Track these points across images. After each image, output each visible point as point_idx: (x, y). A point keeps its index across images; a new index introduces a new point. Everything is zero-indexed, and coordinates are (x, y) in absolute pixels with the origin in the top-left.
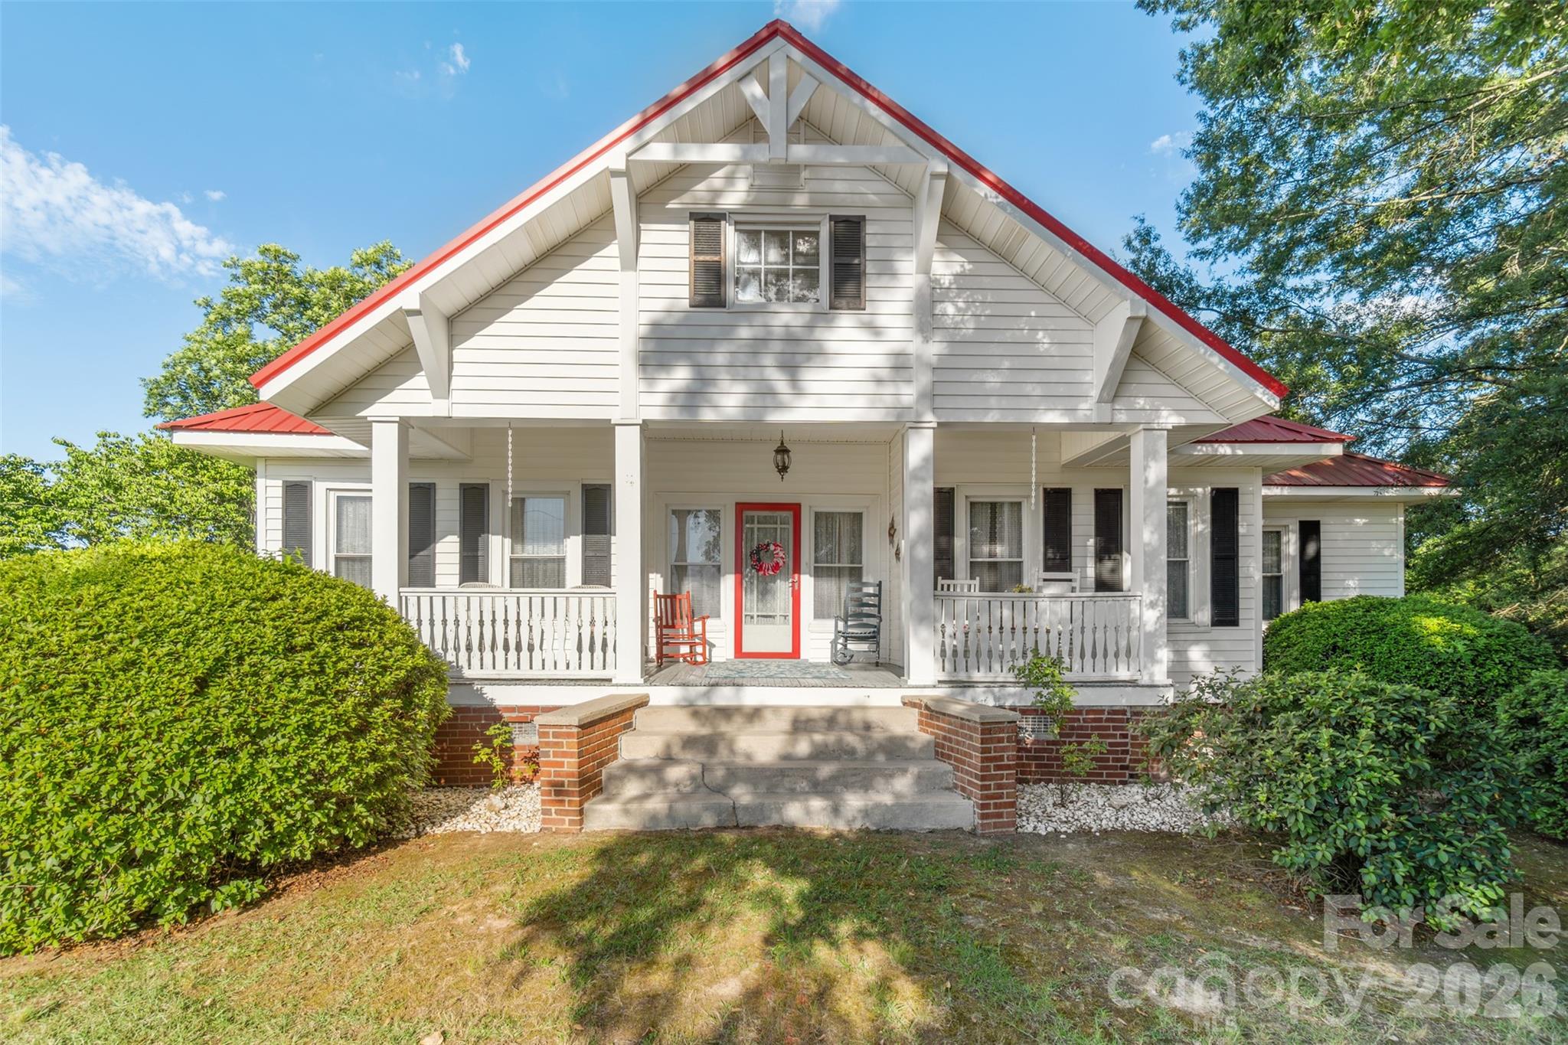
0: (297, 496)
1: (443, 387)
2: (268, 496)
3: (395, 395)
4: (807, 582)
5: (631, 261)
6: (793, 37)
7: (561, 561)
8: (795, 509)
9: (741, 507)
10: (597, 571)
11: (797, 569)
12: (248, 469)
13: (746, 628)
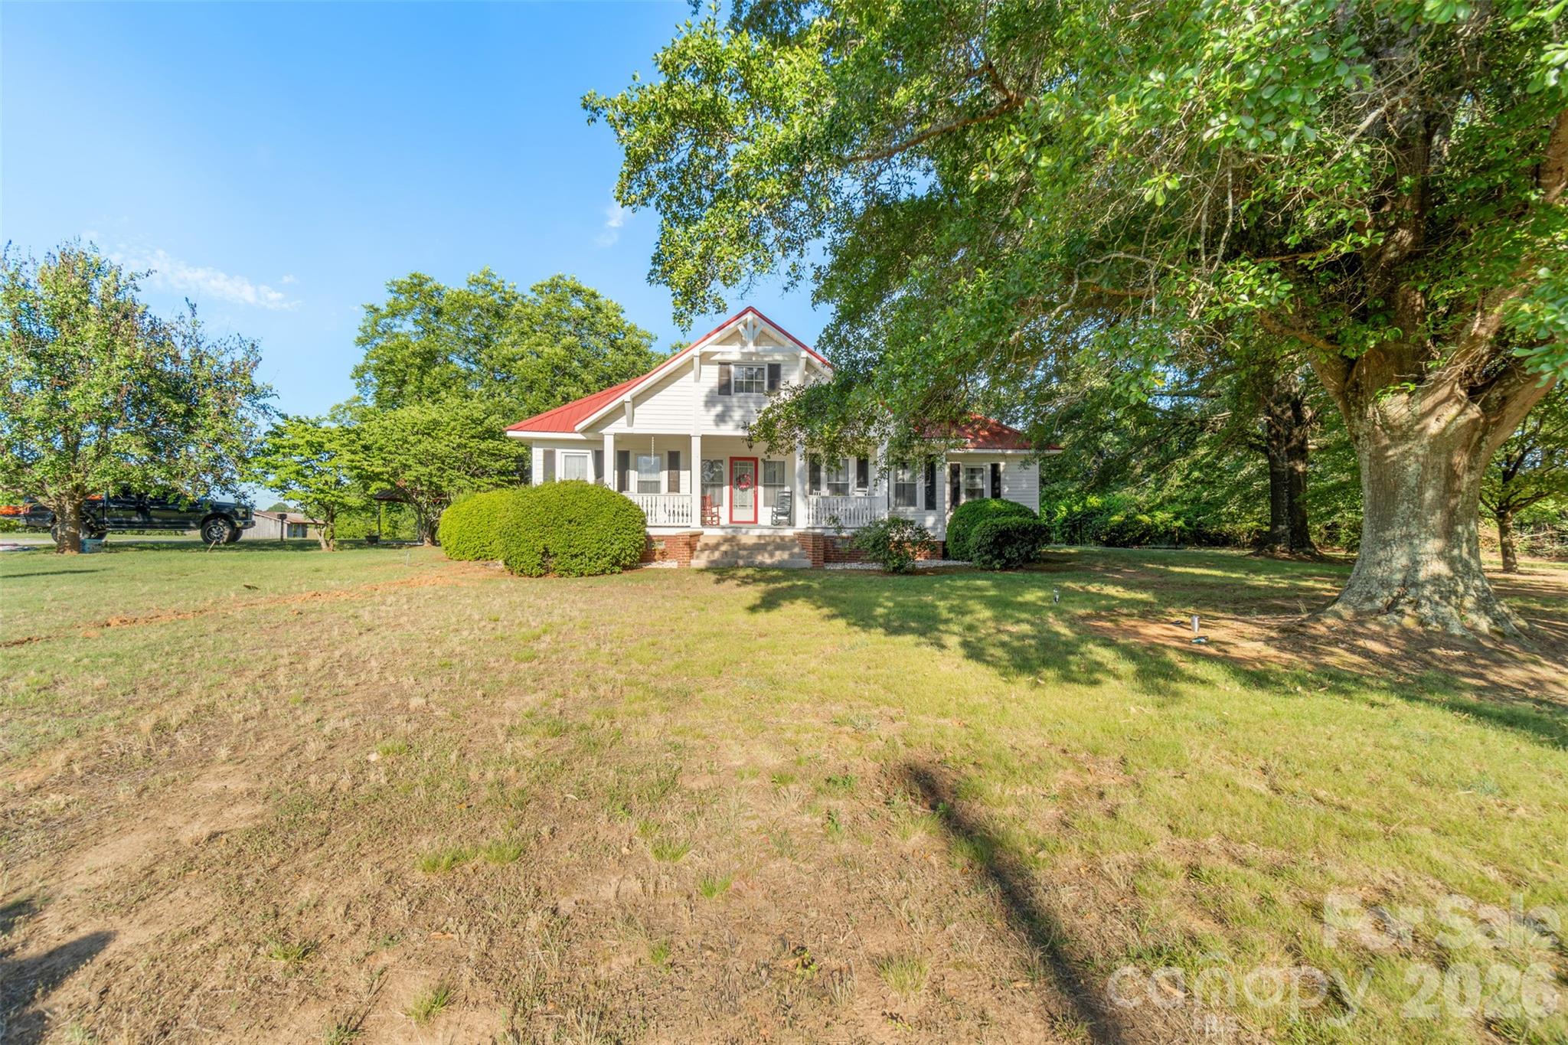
0: (549, 459)
1: (631, 423)
2: (537, 456)
3: (613, 425)
4: (761, 489)
5: (698, 379)
6: (754, 311)
7: (658, 483)
8: (756, 460)
9: (732, 459)
10: (674, 487)
11: (756, 484)
12: (527, 445)
13: (735, 511)
